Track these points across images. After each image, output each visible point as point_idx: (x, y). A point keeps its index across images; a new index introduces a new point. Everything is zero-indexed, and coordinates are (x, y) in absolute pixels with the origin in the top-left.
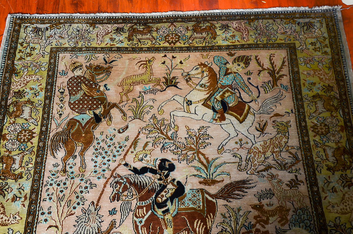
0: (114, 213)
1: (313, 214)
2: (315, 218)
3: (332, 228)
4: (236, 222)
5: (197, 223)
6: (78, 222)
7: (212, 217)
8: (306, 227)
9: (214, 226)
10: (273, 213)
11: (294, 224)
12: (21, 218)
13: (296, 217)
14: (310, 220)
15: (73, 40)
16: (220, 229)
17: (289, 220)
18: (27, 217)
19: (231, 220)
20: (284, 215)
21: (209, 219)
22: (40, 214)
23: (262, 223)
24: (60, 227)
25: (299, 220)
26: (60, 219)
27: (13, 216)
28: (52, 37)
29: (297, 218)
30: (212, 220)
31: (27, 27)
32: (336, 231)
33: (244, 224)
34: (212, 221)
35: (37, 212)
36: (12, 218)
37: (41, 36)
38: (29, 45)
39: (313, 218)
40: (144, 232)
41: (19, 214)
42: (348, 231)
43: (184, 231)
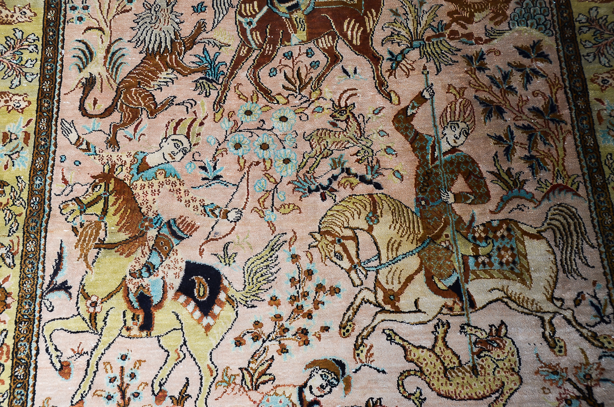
0: (201, 10)
1: (550, 5)
2: (555, 11)
3: (582, 25)
4: (417, 21)
5: (349, 23)
6: (138, 23)
7: (375, 14)
8: (538, 24)
9: (378, 27)
10: (482, 6)
11: (517, 21)
12: (35, 15)
13: (521, 12)
14: (545, 14)
16: (388, 32)
17: (509, 16)
18: (44, 12)
19: (407, 18)
20: (501, 9)
21: (369, 18)
22: (68, 9)
23: (462, 22)
24: (107, 30)
25: (526, 16)
26: (105, 18)
27: (20, 10)
29: (523, 12)
30: (375, 19)
32: (590, 29)
33: (430, 24)
34: (374, 21)
35: (63, 5)
36: (18, 14)
39: (551, 10)
40: (257, 39)
41: (30, 7)
42: (610, 27)
43: (326, 36)
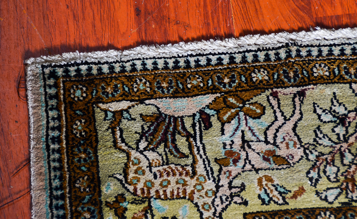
15: (331, 170)
28: (235, 162)
31: (119, 114)
37: (190, 161)
38: (150, 207)
